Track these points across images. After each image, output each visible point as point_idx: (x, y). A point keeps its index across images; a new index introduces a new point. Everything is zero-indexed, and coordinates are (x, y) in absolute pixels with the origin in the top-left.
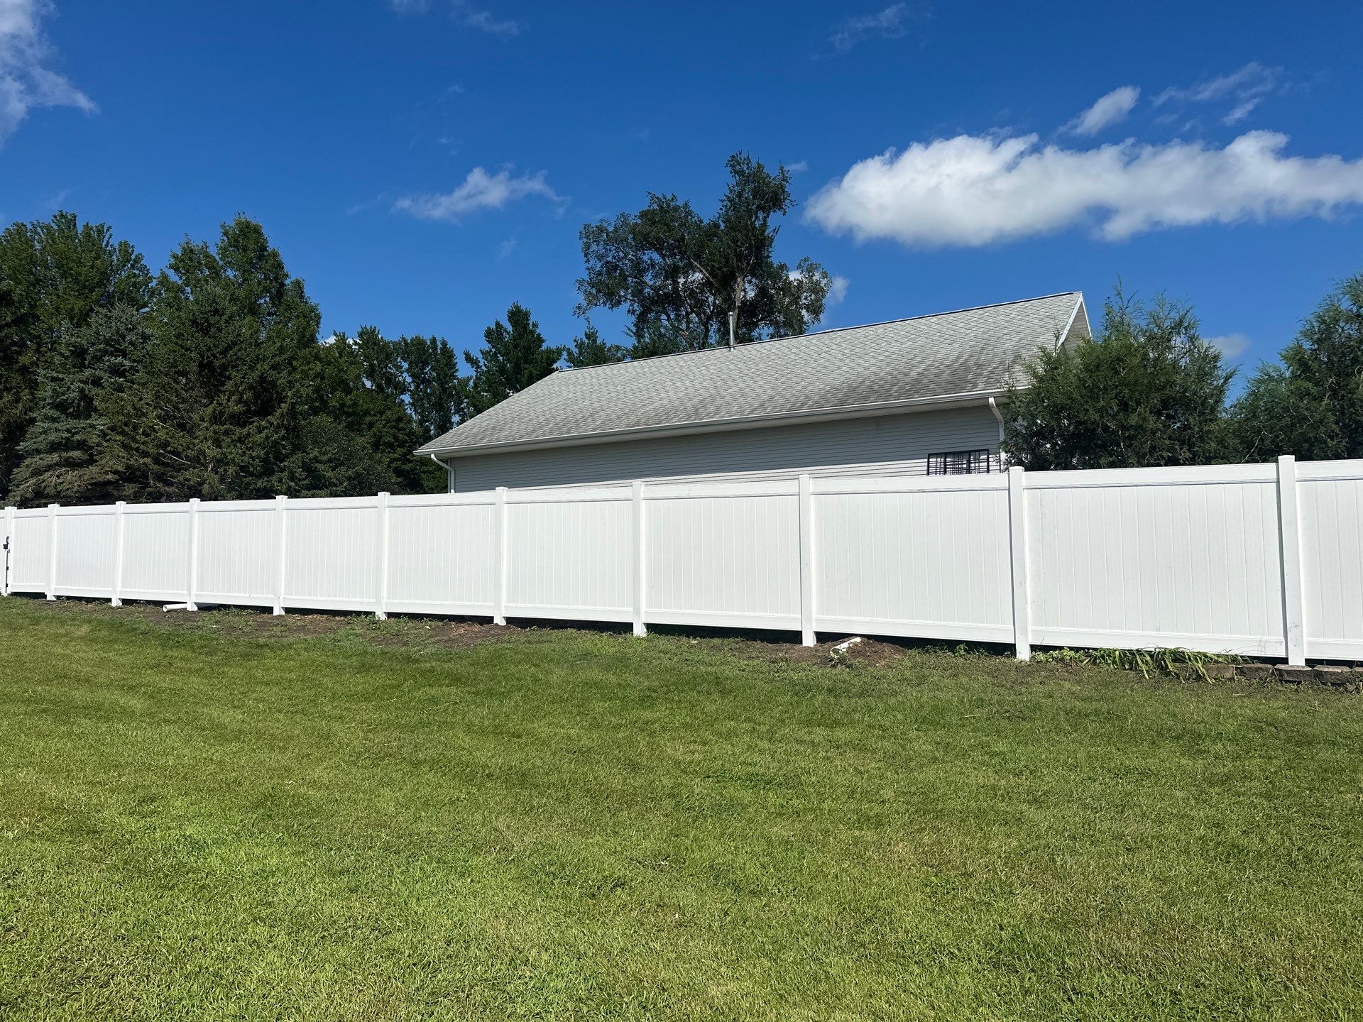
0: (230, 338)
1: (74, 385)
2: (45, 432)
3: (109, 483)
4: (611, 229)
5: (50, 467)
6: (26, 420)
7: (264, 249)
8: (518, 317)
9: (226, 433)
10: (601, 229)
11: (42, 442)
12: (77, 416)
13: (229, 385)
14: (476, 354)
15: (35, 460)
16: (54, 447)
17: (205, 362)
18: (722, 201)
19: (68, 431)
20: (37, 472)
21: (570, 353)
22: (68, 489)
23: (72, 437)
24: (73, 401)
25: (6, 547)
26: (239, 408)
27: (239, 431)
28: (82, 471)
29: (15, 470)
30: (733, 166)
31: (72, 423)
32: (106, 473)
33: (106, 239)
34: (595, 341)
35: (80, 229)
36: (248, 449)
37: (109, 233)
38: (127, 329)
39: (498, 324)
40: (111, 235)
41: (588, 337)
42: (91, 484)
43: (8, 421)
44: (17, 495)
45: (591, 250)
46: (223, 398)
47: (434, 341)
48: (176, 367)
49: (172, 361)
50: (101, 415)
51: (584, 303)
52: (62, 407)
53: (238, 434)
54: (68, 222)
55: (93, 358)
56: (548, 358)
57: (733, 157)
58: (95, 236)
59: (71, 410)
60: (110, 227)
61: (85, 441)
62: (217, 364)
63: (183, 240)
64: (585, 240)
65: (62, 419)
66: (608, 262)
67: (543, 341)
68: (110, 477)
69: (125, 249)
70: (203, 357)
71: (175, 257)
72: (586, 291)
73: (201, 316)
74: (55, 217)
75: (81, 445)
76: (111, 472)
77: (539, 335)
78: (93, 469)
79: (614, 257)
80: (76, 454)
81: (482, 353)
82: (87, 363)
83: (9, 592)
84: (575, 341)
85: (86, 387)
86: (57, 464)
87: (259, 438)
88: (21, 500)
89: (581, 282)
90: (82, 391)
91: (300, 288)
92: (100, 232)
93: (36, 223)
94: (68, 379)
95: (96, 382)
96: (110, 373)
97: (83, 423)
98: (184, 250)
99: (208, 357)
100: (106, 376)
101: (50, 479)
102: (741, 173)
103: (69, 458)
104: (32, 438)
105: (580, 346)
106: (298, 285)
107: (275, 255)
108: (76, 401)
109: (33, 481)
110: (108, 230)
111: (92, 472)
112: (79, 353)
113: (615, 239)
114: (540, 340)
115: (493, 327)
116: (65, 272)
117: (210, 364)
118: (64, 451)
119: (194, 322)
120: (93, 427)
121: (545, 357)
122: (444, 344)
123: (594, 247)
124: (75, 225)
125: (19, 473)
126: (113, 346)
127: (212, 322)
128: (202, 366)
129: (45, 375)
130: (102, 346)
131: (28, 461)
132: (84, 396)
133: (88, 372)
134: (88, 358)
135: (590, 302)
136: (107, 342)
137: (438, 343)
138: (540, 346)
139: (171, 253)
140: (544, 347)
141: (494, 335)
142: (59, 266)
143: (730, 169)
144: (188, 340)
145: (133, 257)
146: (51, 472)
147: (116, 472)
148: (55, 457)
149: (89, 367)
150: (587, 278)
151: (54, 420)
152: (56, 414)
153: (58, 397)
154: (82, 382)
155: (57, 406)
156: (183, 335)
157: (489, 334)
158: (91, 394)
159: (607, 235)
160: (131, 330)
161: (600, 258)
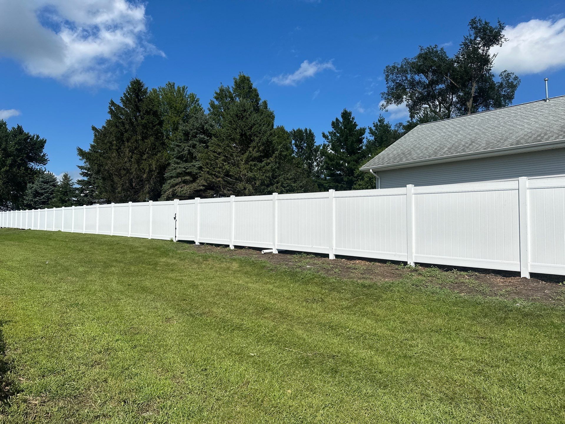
0: (252, 122)
1: (186, 147)
2: (175, 169)
3: (201, 190)
4: (399, 66)
5: (177, 184)
6: (166, 164)
7: (251, 88)
8: (346, 115)
9: (255, 165)
10: (394, 67)
11: (174, 173)
12: (186, 161)
13: (253, 144)
14: (327, 133)
15: (171, 181)
16: (179, 175)
17: (243, 133)
18: (461, 45)
19: (184, 168)
20: (173, 186)
21: (370, 129)
22: (185, 193)
23: (186, 170)
24: (185, 155)
25: (175, 218)
26: (258, 154)
27: (260, 165)
28: (190, 185)
29: (164, 185)
30: (472, 25)
31: (185, 165)
32: (200, 186)
33: (185, 92)
34: (383, 123)
35: (176, 88)
36: (265, 173)
37: (186, 90)
38: (204, 123)
39: (337, 119)
40: (187, 91)
41: (379, 121)
42: (194, 191)
43: (160, 164)
44: (165, 196)
45: (389, 78)
46: (251, 149)
47: (306, 129)
48: (230, 136)
49: (229, 133)
50: (197, 161)
51: (385, 103)
52: (180, 158)
53: (260, 166)
54: (171, 86)
55: (192, 136)
56: (361, 133)
57: (472, 20)
58: (181, 92)
59: (185, 159)
60: (187, 87)
61: (191, 172)
62: (248, 134)
63: (220, 86)
64: (387, 73)
65: (181, 163)
66: (397, 83)
67: (357, 125)
68: (201, 188)
69: (192, 96)
70: (242, 131)
71: (216, 93)
72: (385, 98)
73: (240, 112)
74: (167, 85)
75: (189, 174)
76: (202, 185)
77: (355, 123)
78: (195, 185)
79: (400, 81)
80: (188, 178)
81: (329, 133)
82: (190, 138)
83: (177, 240)
84: (374, 124)
85: (191, 149)
86: (180, 182)
87: (268, 168)
88: (167, 198)
89: (383, 94)
90: (189, 150)
91: (266, 104)
92: (183, 89)
93: (160, 87)
94: (183, 145)
95: (194, 146)
96: (199, 142)
97: (189, 164)
98: (220, 90)
99: (245, 131)
100: (198, 144)
101: (178, 189)
102: (475, 28)
103: (185, 179)
104: (169, 172)
105: (376, 126)
106: (265, 103)
107: (255, 90)
108: (186, 155)
109: (171, 190)
110: (186, 88)
111: (194, 186)
112: (186, 134)
113: (403, 71)
114: (355, 125)
115: (335, 120)
116: (171, 106)
117: (245, 134)
118: (183, 177)
119: (237, 116)
120: (194, 166)
121: (359, 133)
122: (310, 131)
123: (391, 76)
124: (174, 87)
125: (166, 186)
126: (199, 130)
127: (244, 115)
128: (242, 135)
129: (174, 144)
130: (195, 130)
131: (169, 181)
132: (190, 153)
133: (191, 142)
134: (190, 136)
135: (388, 103)
136: (197, 129)
137: (308, 131)
138: (355, 128)
139: (215, 92)
140: (358, 128)
141: (335, 125)
142: (169, 104)
143: (470, 26)
144: (234, 124)
145: (196, 100)
146: (178, 186)
147: (203, 186)
148: (180, 179)
149: (190, 140)
150: (386, 92)
151: (178, 163)
152: (179, 161)
153: (179, 153)
154: (189, 146)
155: (178, 158)
156: (232, 122)
157: (333, 123)
158: (192, 152)
159: (397, 70)
160: (206, 123)
161: (393, 81)
